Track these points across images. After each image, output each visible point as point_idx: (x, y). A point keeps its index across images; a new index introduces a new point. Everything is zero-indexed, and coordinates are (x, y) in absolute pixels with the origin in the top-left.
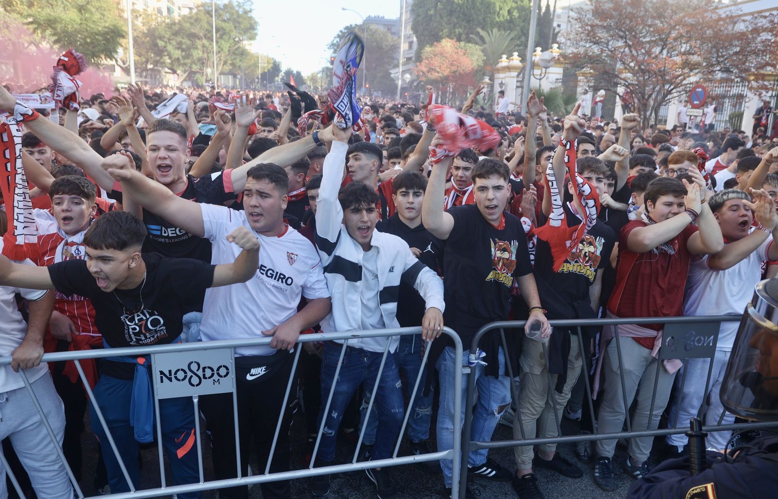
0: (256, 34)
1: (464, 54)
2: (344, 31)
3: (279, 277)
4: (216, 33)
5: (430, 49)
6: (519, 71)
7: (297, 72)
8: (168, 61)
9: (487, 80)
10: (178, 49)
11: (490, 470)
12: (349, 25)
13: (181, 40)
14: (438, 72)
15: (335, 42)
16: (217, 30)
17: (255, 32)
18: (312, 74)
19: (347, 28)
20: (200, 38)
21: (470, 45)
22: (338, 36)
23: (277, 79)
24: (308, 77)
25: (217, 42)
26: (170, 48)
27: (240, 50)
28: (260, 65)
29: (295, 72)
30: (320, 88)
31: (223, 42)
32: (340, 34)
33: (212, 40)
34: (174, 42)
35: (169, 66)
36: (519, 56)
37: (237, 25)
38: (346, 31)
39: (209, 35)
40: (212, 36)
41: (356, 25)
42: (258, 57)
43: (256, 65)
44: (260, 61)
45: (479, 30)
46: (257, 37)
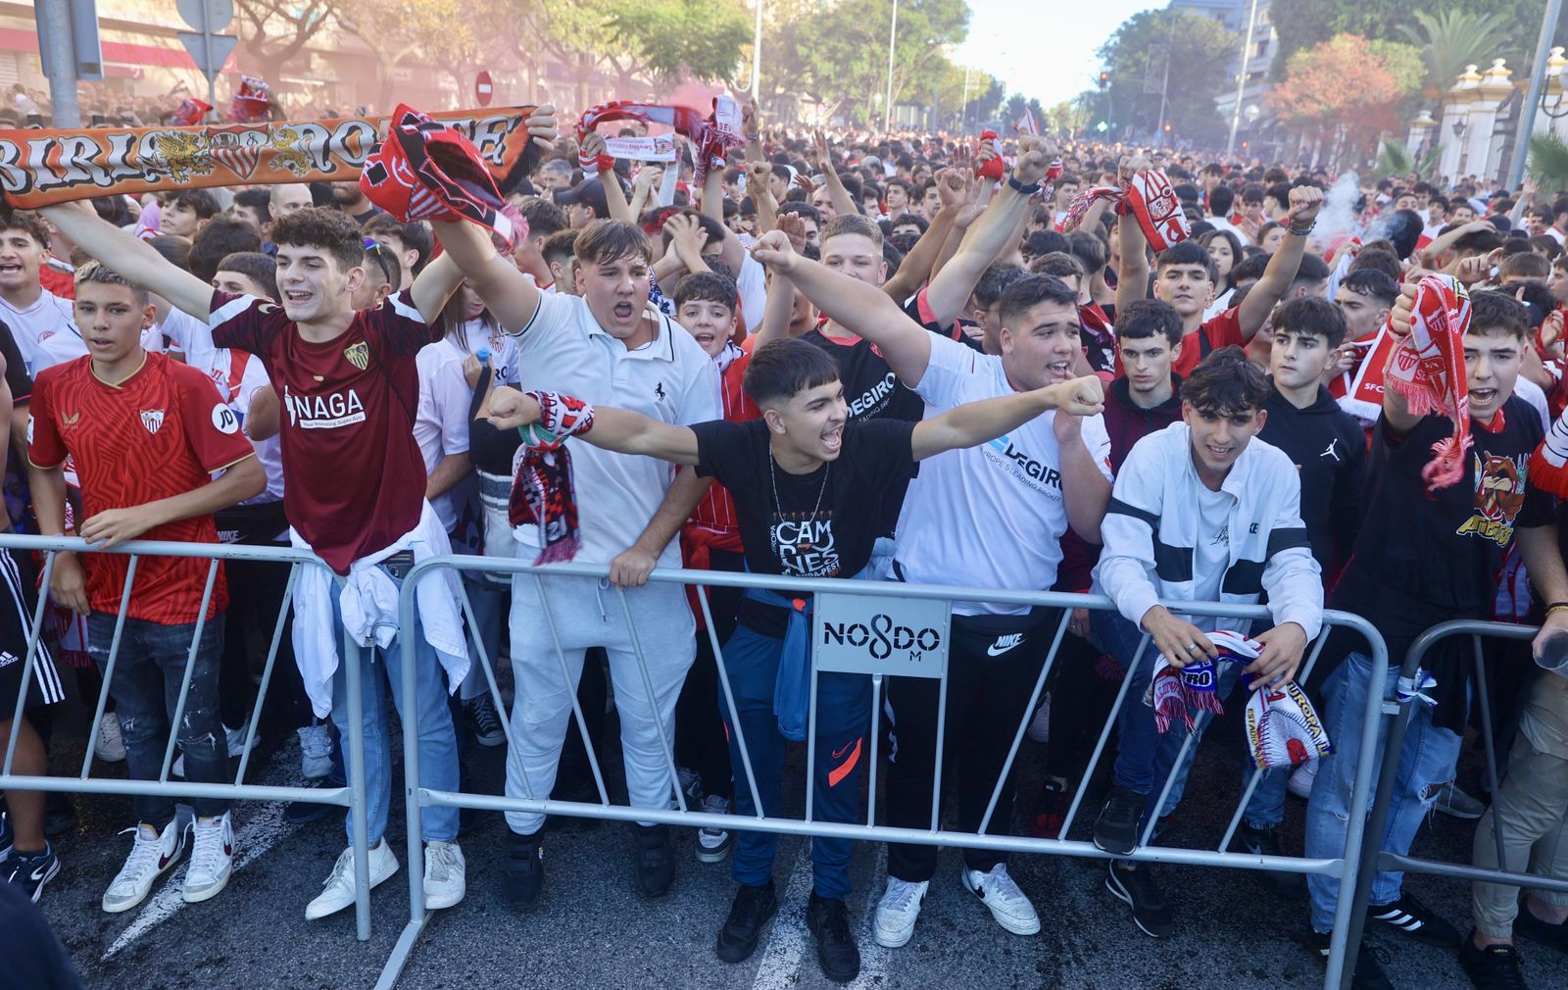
0: (966, 32)
1: (1380, 65)
2: (1131, 22)
3: (1049, 477)
4: (897, 30)
5: (1307, 55)
6: (1503, 98)
7: (1032, 100)
8: (810, 81)
9: (1425, 117)
10: (830, 59)
11: (1408, 917)
12: (1141, 11)
13: (836, 44)
14: (1319, 102)
15: (1111, 44)
16: (899, 26)
17: (965, 27)
18: (1060, 105)
19: (1137, 17)
20: (867, 41)
21: (1395, 45)
22: (1119, 32)
23: (993, 113)
24: (1052, 110)
25: (896, 47)
26: (816, 58)
27: (935, 61)
28: (966, 88)
29: (1028, 101)
30: (1072, 131)
31: (907, 47)
32: (1123, 28)
33: (889, 44)
34: (823, 49)
35: (811, 90)
36: (1506, 66)
37: (935, 16)
38: (1134, 23)
39: (884, 35)
40: (890, 36)
41: (1156, 11)
42: (964, 74)
43: (959, 88)
44: (967, 81)
45: (1418, 14)
46: (967, 37)
